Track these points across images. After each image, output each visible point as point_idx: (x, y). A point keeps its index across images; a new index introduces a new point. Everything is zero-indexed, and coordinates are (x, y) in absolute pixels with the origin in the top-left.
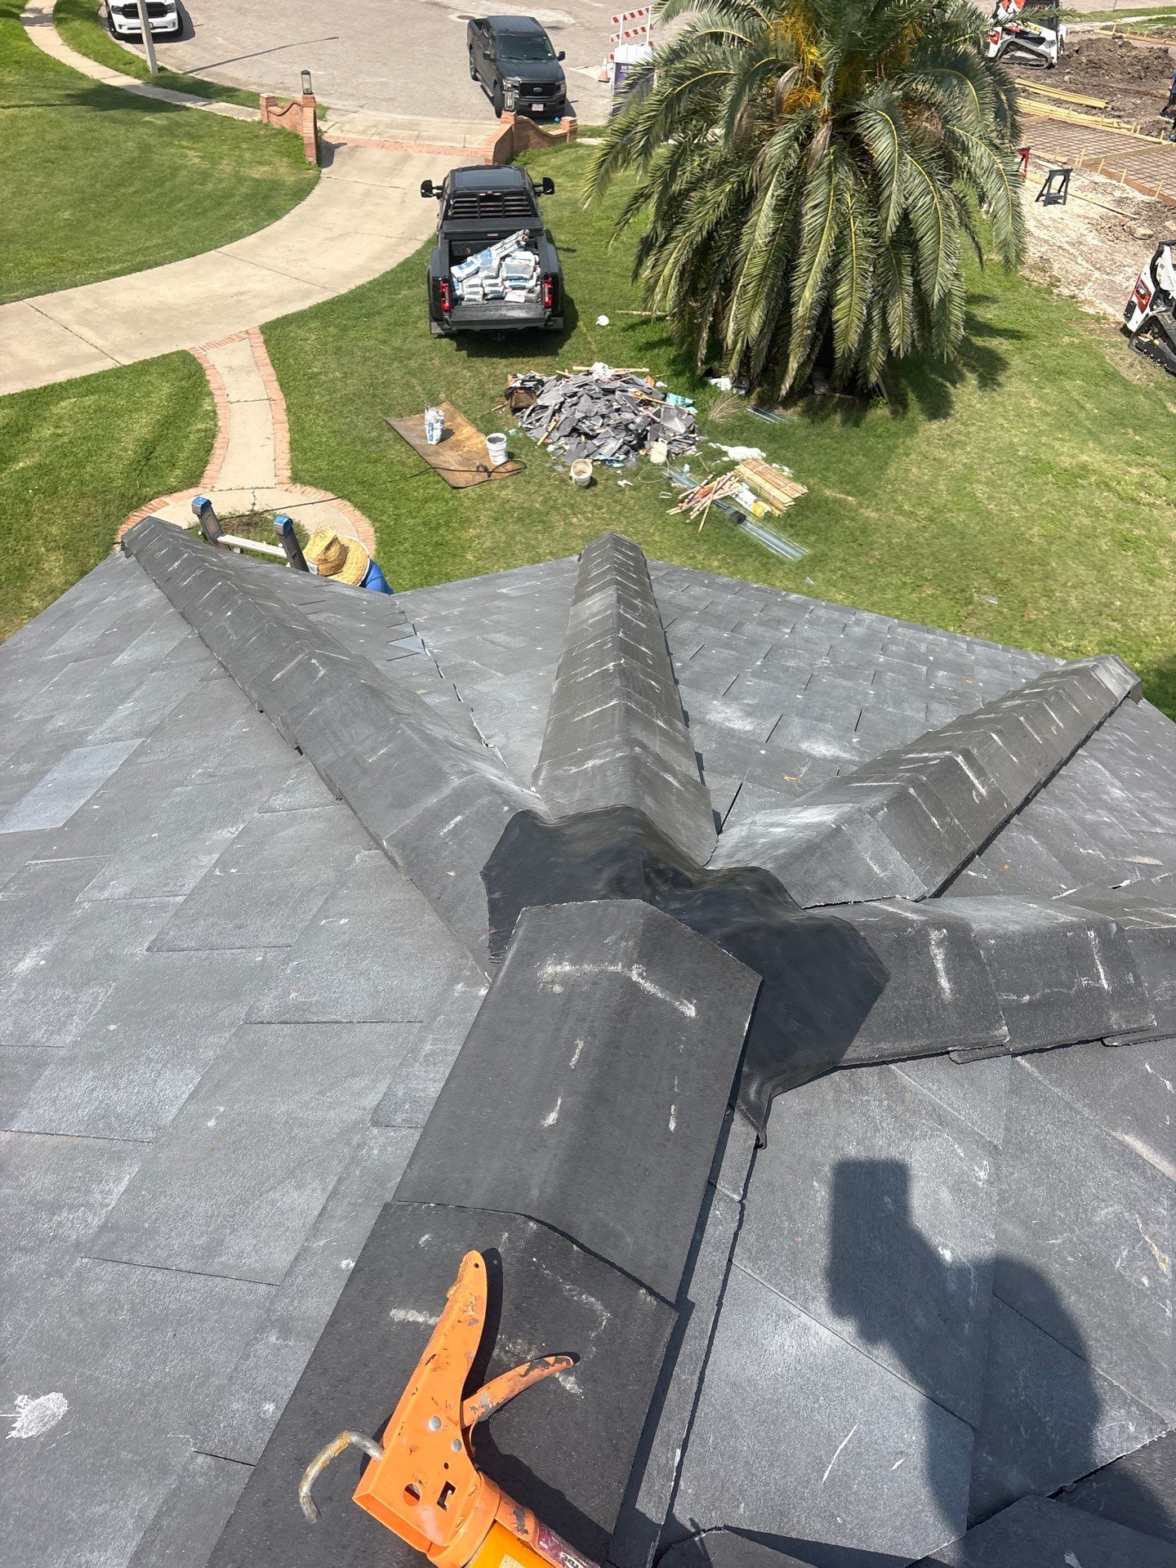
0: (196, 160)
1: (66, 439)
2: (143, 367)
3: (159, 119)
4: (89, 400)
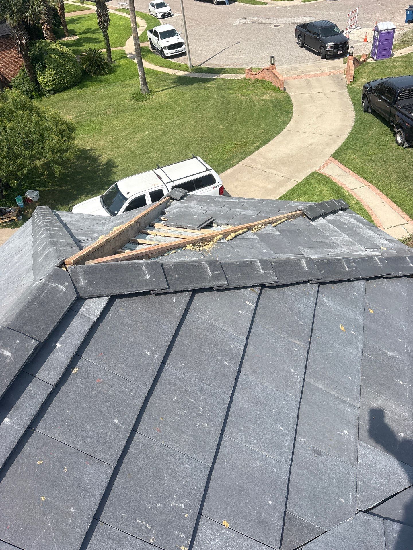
0: (243, 97)
2: (307, 181)
3: (212, 85)
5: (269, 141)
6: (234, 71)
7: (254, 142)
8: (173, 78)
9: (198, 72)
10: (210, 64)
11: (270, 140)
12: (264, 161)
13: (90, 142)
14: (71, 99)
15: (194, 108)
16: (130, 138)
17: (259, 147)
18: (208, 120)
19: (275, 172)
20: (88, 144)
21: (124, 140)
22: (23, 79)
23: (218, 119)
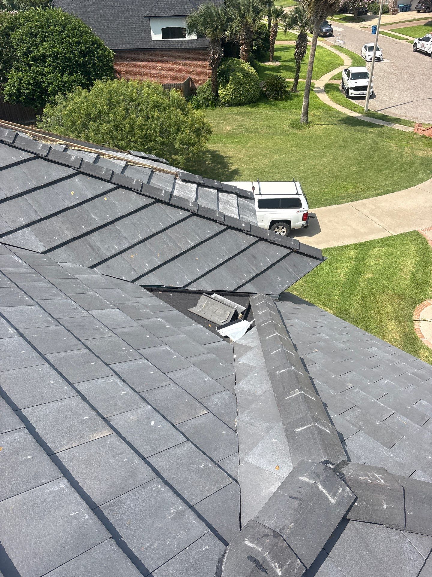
0: (396, 148)
1: (381, 267)
2: (402, 237)
3: (375, 130)
4: (385, 250)
5: (391, 192)
6: (408, 123)
7: (375, 189)
8: (342, 116)
9: (370, 117)
10: (388, 112)
11: (393, 191)
12: (373, 208)
13: (232, 151)
14: (239, 114)
15: (341, 146)
16: (266, 157)
17: (378, 195)
18: (346, 159)
19: (376, 219)
20: (228, 153)
21: (259, 158)
22: (207, 89)
23: (356, 161)
